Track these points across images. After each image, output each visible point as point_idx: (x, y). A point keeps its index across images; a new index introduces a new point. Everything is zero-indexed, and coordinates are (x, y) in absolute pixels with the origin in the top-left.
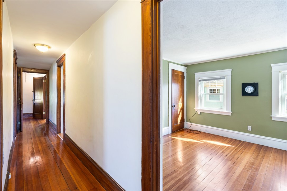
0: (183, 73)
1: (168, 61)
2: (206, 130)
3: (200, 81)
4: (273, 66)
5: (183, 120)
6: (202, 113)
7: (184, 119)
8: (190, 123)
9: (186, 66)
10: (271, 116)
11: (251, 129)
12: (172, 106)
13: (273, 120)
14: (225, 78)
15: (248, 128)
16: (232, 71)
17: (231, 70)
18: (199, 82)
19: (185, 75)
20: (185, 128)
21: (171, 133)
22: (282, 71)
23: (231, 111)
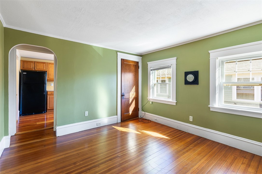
0: (138, 63)
1: (116, 51)
2: (156, 119)
3: (151, 70)
4: (211, 53)
5: (136, 109)
6: (153, 103)
7: (139, 109)
8: (144, 112)
9: (141, 55)
10: (209, 106)
11: (192, 119)
12: (122, 95)
13: (211, 110)
14: (171, 67)
15: (190, 118)
16: (177, 59)
17: (175, 58)
18: (151, 72)
19: (140, 65)
20: (140, 117)
21: (120, 122)
22: (219, 58)
23: (176, 101)
